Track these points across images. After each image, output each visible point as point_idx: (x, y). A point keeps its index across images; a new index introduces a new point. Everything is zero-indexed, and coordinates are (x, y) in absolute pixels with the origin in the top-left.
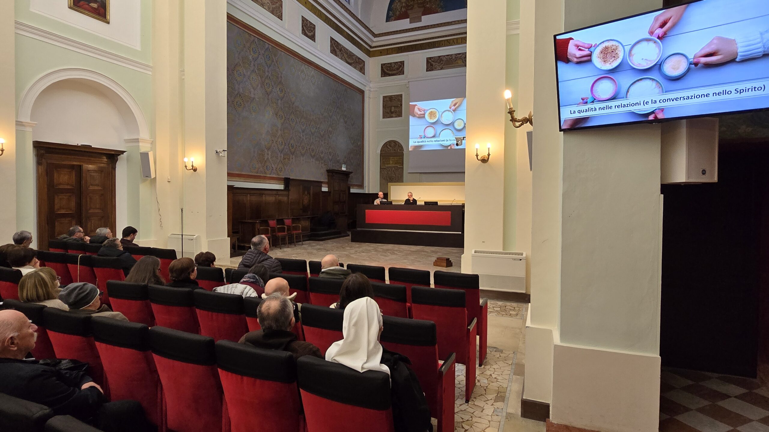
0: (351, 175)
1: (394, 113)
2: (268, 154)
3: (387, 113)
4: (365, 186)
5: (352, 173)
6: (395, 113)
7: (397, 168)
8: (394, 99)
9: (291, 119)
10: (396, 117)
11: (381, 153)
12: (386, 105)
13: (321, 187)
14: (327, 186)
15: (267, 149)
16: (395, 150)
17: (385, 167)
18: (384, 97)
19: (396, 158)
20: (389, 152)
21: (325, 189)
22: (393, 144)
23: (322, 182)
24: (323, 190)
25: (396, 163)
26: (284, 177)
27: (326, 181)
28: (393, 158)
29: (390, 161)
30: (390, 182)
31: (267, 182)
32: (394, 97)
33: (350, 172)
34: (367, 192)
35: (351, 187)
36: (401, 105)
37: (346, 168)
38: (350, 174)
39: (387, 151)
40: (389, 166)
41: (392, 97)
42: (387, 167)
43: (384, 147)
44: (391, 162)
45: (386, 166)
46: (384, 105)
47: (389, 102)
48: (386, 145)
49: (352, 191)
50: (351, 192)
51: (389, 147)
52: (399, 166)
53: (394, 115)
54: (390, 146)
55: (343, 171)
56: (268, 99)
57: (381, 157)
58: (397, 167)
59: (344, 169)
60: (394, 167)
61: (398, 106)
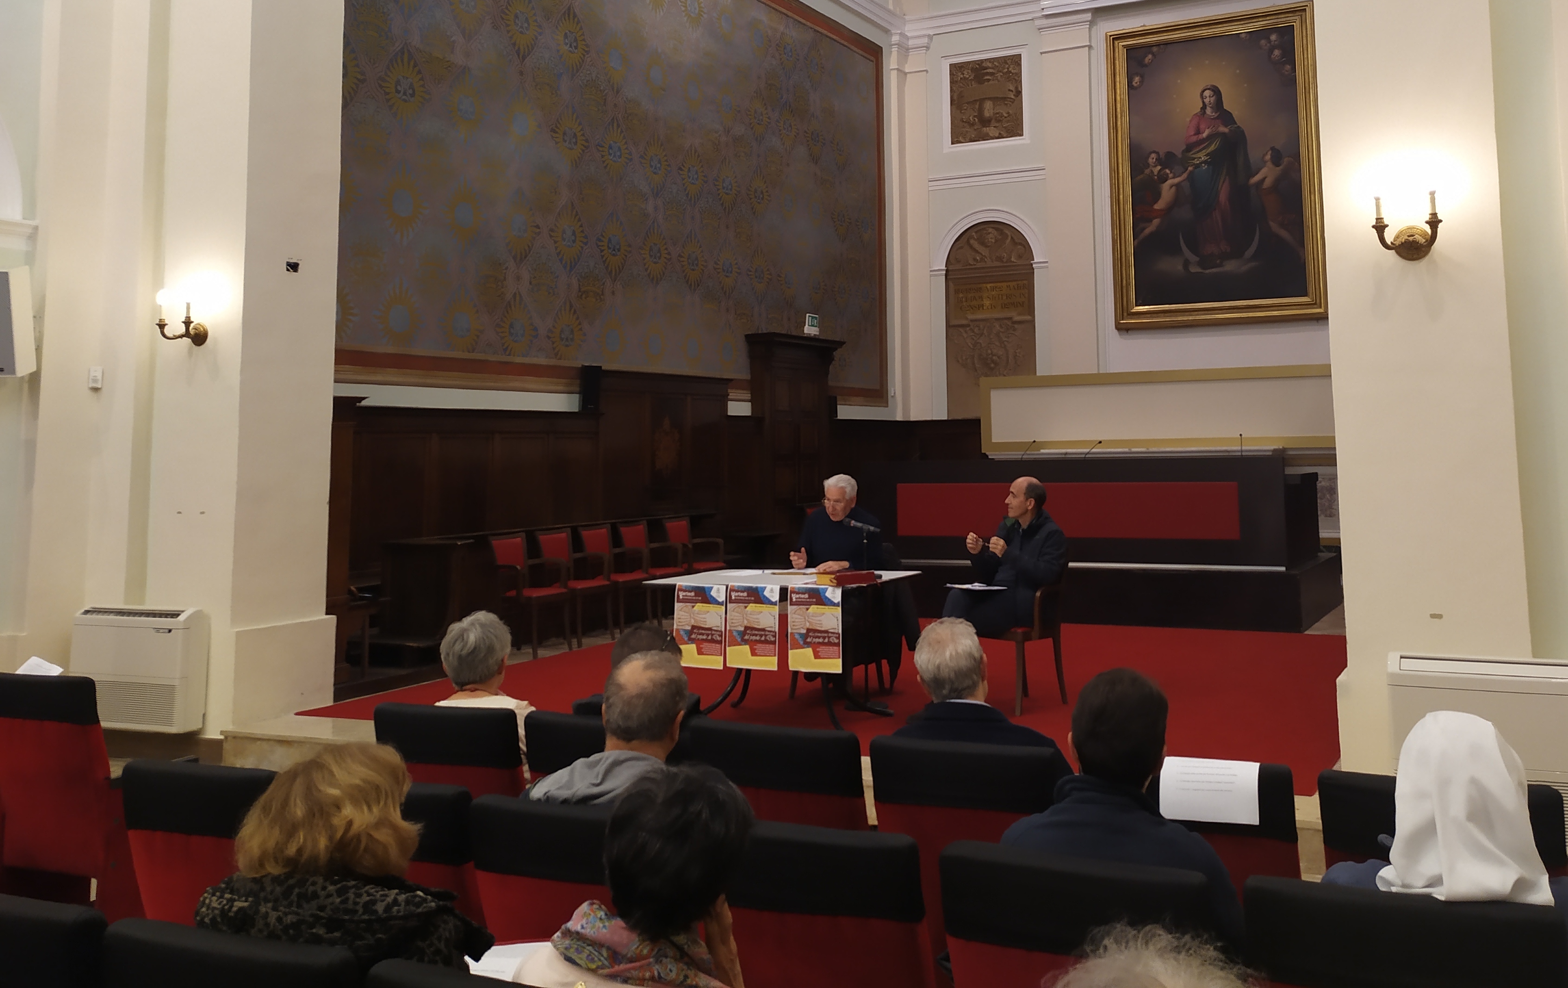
0: (837, 354)
1: (993, 123)
2: (518, 278)
3: (968, 122)
4: (891, 393)
5: (841, 344)
6: (999, 121)
7: (1009, 323)
8: (992, 74)
9: (610, 147)
10: (1000, 137)
11: (947, 271)
12: (961, 96)
13: (723, 400)
14: (748, 396)
15: (515, 258)
16: (999, 259)
17: (964, 322)
18: (955, 69)
19: (1004, 285)
20: (979, 265)
21: (739, 408)
22: (992, 235)
23: (727, 382)
24: (731, 412)
25: (1005, 306)
26: (579, 364)
27: (745, 375)
28: (993, 289)
29: (981, 298)
30: (986, 376)
31: (511, 384)
32: (990, 65)
33: (834, 342)
34: (899, 417)
35: (838, 397)
36: (1019, 93)
37: (821, 326)
38: (836, 349)
39: (971, 262)
40: (979, 316)
41: (984, 65)
42: (972, 321)
43: (962, 248)
44: (987, 303)
45: (970, 317)
46: (955, 98)
47: (974, 85)
48: (968, 241)
49: (846, 412)
50: (840, 416)
51: (976, 245)
52: (1019, 314)
53: (991, 131)
54: (983, 244)
55: (810, 338)
56: (521, 73)
57: (951, 285)
58: (1010, 318)
59: (810, 330)
60: (997, 319)
61: (1005, 99)
